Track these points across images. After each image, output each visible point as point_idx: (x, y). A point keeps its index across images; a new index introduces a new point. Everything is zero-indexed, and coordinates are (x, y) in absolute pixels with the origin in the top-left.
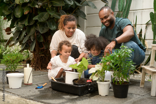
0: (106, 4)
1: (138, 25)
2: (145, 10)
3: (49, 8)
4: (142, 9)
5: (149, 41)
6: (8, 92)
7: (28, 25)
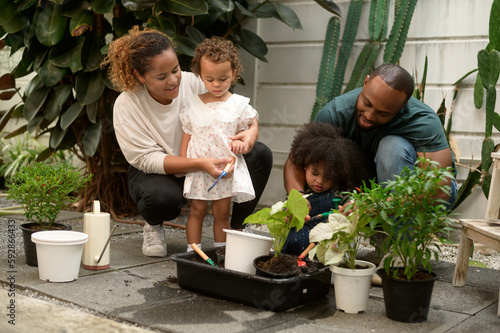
0: (334, 15)
1: (430, 85)
2: (452, 41)
3: (155, 18)
4: (444, 38)
5: (463, 137)
6: (40, 293)
7: (80, 69)
